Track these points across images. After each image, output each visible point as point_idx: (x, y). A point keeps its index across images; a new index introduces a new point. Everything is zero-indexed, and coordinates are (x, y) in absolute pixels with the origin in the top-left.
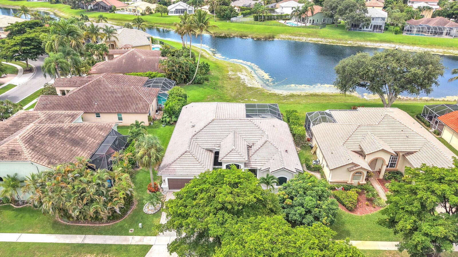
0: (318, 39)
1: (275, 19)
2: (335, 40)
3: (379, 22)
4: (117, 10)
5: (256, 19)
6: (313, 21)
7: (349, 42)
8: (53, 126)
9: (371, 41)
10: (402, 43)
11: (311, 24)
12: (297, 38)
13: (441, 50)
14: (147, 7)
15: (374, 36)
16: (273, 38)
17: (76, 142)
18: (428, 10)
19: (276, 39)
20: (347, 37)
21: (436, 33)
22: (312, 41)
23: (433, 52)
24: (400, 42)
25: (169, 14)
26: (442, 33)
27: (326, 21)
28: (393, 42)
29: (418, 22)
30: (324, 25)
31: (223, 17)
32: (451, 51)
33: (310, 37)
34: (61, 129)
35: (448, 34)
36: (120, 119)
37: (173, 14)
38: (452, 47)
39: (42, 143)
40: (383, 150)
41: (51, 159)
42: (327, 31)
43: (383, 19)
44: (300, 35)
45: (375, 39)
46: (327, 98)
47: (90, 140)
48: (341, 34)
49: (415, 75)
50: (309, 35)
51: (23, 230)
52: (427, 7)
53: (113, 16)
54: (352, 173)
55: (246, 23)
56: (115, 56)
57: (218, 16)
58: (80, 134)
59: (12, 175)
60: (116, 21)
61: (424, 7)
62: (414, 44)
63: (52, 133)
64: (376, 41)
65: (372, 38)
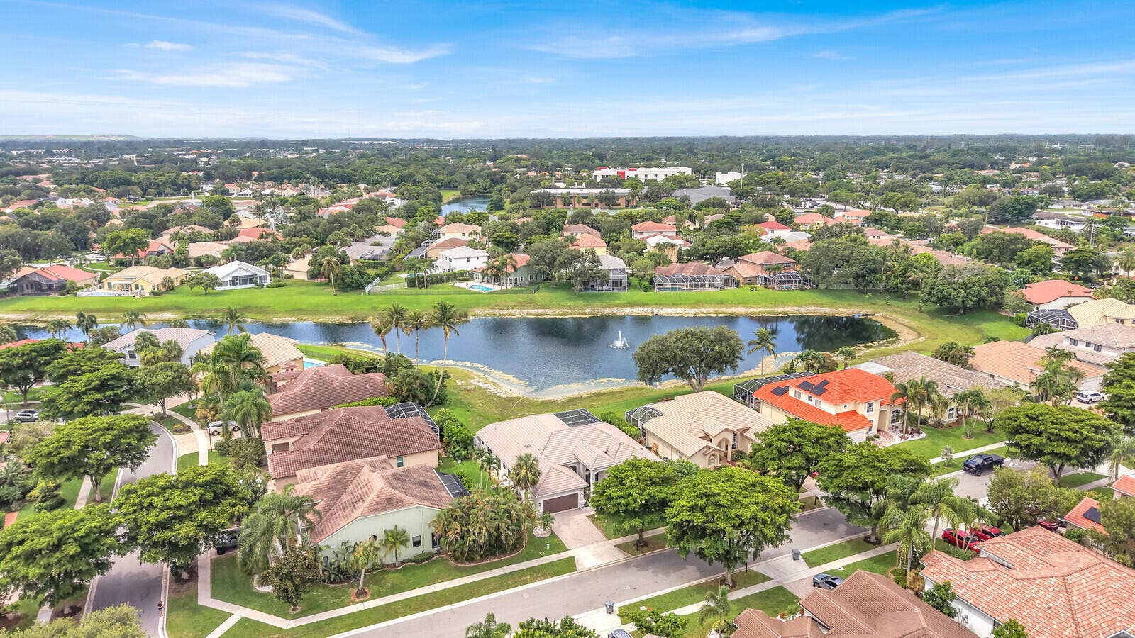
0: (540, 311)
1: (443, 282)
2: (565, 310)
3: (619, 276)
4: (79, 289)
5: (412, 283)
6: (516, 279)
7: (587, 311)
9: (617, 306)
10: (660, 305)
11: (513, 285)
12: (505, 312)
13: (712, 310)
14: (166, 278)
15: (619, 298)
16: (466, 316)
17: (425, 485)
18: (672, 248)
19: (471, 318)
20: (580, 302)
21: (697, 285)
22: (531, 315)
23: (703, 313)
24: (657, 304)
25: (218, 288)
26: (703, 285)
27: (534, 278)
28: (647, 304)
29: (669, 271)
30: (534, 285)
31: (349, 286)
32: (724, 309)
33: (524, 308)
35: (711, 285)
36: (400, 465)
37: (228, 288)
38: (722, 303)
39: (404, 489)
40: (727, 430)
41: (429, 501)
42: (543, 295)
43: (622, 271)
44: (508, 307)
45: (622, 301)
46: (617, 396)
47: (432, 482)
48: (570, 299)
49: (720, 353)
50: (522, 305)
52: (669, 244)
53: (80, 304)
54: (708, 457)
55: (395, 293)
56: (279, 384)
57: (338, 285)
58: (417, 477)
61: (664, 244)
62: (676, 305)
63: (398, 479)
64: (625, 306)
65: (617, 302)
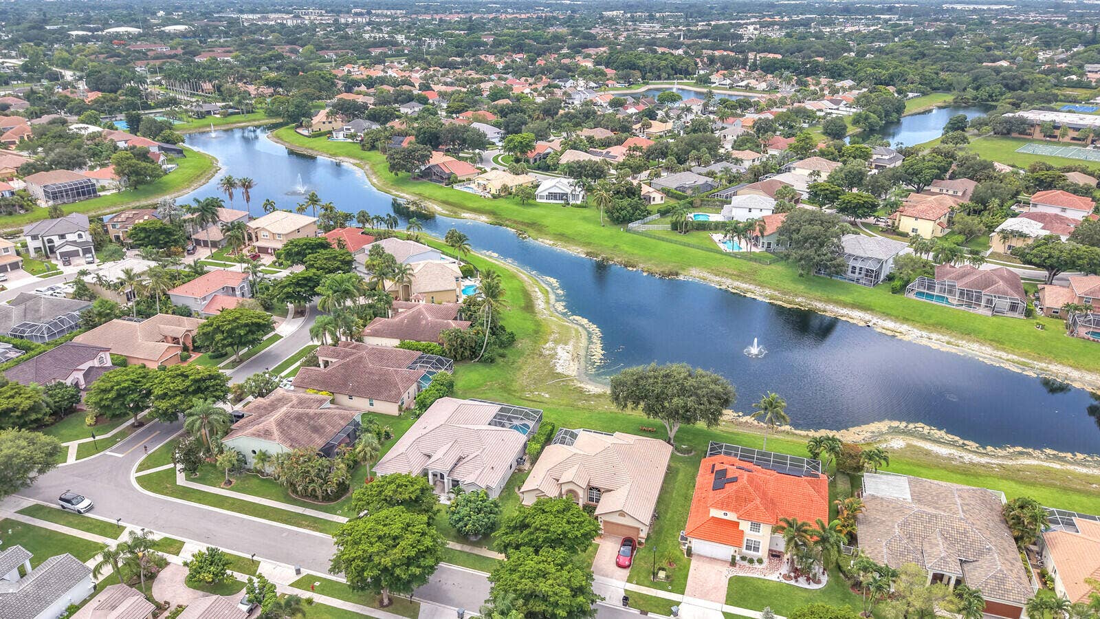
0: (749, 288)
1: (710, 230)
2: (776, 293)
4: (460, 181)
5: (675, 227)
6: (769, 244)
7: (799, 299)
8: (301, 411)
9: (837, 303)
10: (888, 315)
12: (716, 279)
14: (504, 185)
16: (677, 275)
17: (316, 430)
19: (679, 278)
20: (801, 288)
22: (738, 289)
24: (884, 313)
25: (538, 200)
26: (978, 303)
28: (872, 310)
33: (738, 280)
34: (307, 414)
35: (987, 306)
36: (372, 404)
37: (545, 201)
39: (289, 427)
40: (575, 483)
41: (293, 442)
43: (879, 262)
44: (726, 274)
45: (848, 299)
47: (329, 428)
48: (797, 281)
50: (743, 275)
51: (263, 496)
52: (1017, 233)
53: (447, 195)
55: (651, 236)
57: (609, 217)
58: (321, 421)
59: (263, 451)
60: (450, 208)
63: (299, 418)
64: (847, 305)
65: (841, 297)
